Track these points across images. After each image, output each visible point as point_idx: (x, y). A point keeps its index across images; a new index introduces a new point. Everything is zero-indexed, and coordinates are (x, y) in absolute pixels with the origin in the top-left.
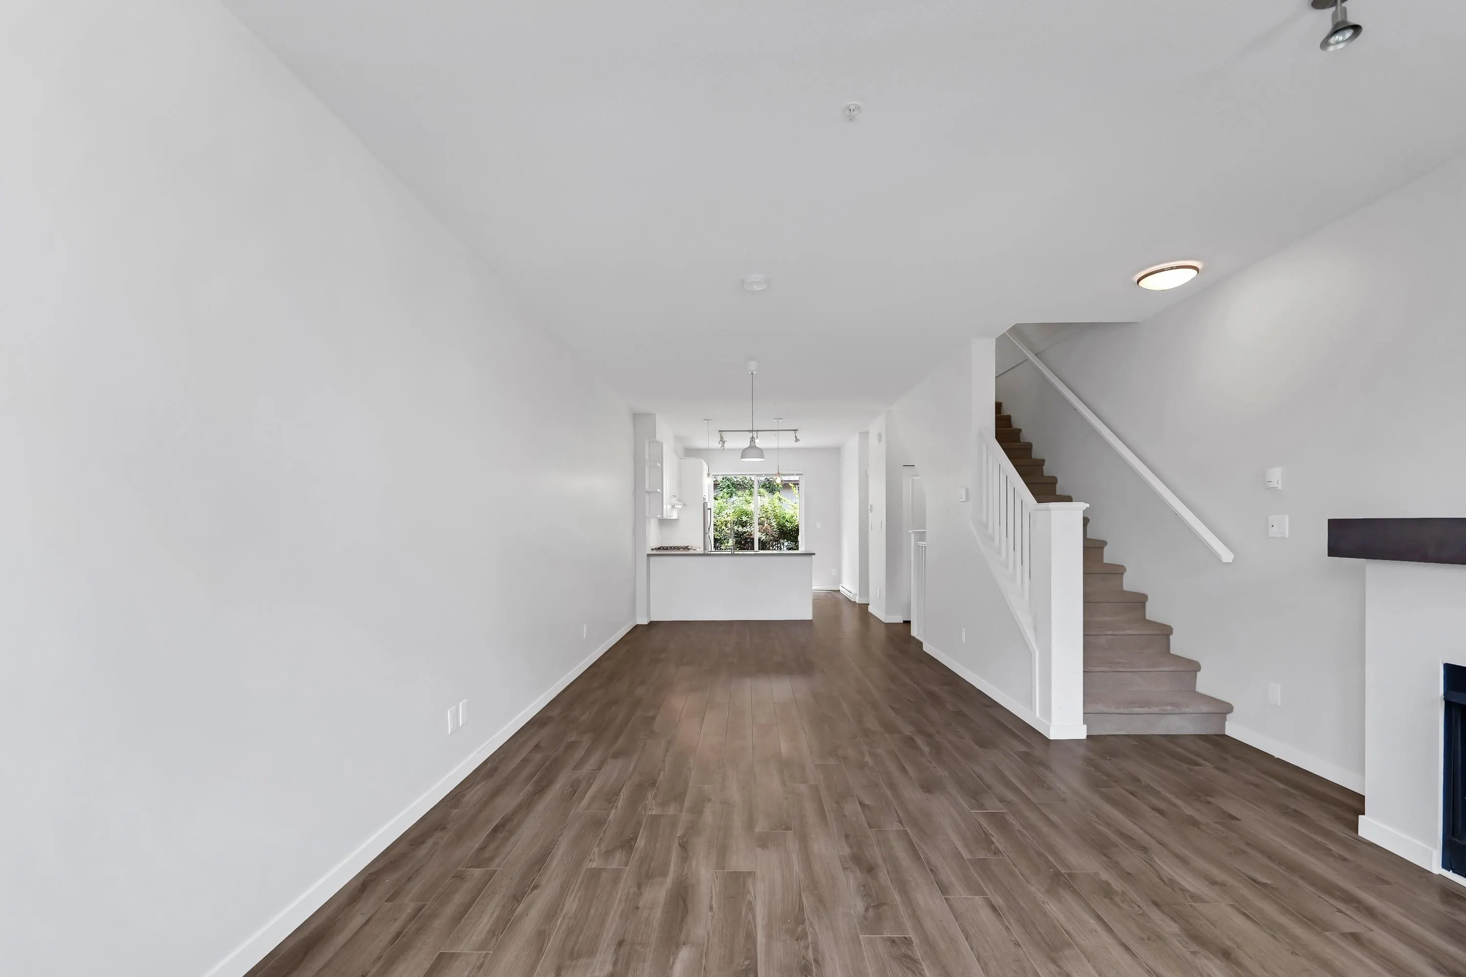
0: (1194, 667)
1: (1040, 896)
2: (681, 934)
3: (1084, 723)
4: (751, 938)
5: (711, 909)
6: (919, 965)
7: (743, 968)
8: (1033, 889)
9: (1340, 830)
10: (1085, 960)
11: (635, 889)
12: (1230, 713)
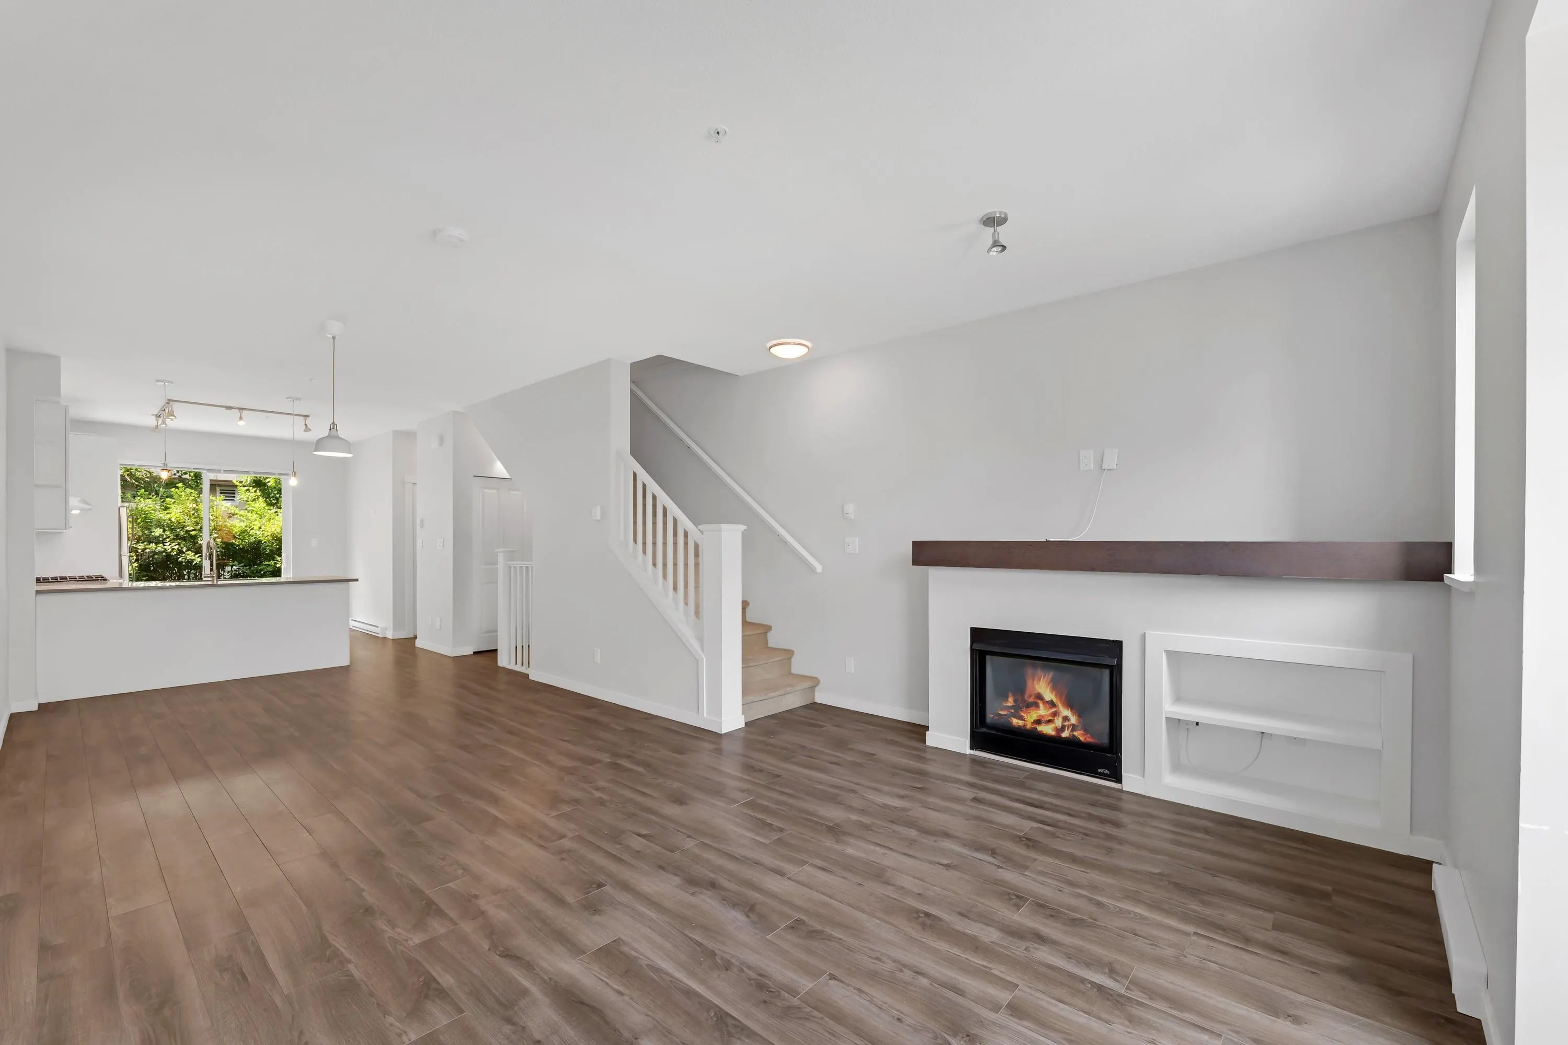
0: (789, 653)
1: (838, 847)
2: (620, 1032)
3: (743, 714)
4: (689, 993)
5: (620, 993)
6: (825, 933)
7: (715, 1019)
8: (828, 844)
9: (919, 745)
10: (900, 874)
11: (510, 1027)
12: (817, 685)
